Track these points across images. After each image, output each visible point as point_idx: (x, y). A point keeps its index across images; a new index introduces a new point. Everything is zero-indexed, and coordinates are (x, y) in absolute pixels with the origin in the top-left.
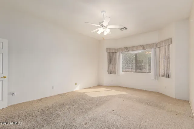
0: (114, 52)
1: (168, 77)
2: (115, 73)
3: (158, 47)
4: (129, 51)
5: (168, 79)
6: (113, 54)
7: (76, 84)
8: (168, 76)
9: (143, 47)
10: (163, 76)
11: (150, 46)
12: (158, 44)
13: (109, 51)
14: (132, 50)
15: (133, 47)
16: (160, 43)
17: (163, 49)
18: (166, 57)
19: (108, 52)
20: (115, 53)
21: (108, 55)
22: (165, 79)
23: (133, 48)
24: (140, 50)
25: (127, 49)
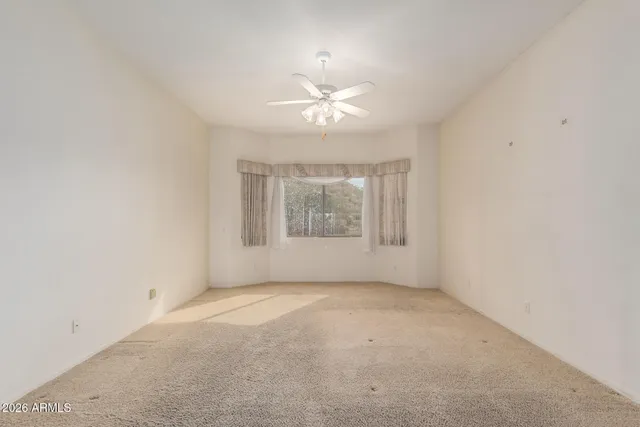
0: (260, 173)
1: (404, 244)
2: (264, 243)
3: (379, 173)
4: (307, 175)
5: (402, 248)
6: (258, 181)
7: (152, 294)
8: (403, 242)
9: (346, 169)
10: (392, 243)
11: (362, 169)
12: (379, 167)
13: (245, 170)
14: (318, 175)
15: (317, 166)
16: (384, 164)
17: (389, 181)
18: (398, 199)
19: (244, 173)
20: (264, 176)
21: (244, 183)
22: (397, 250)
23: (319, 169)
24: (338, 176)
25: (301, 168)
